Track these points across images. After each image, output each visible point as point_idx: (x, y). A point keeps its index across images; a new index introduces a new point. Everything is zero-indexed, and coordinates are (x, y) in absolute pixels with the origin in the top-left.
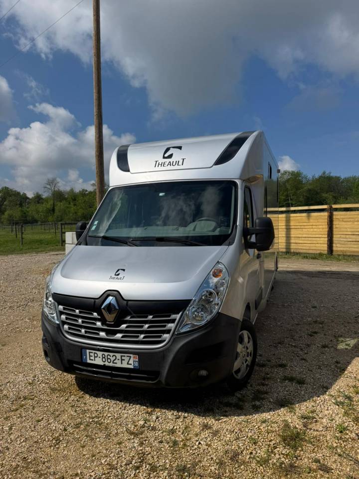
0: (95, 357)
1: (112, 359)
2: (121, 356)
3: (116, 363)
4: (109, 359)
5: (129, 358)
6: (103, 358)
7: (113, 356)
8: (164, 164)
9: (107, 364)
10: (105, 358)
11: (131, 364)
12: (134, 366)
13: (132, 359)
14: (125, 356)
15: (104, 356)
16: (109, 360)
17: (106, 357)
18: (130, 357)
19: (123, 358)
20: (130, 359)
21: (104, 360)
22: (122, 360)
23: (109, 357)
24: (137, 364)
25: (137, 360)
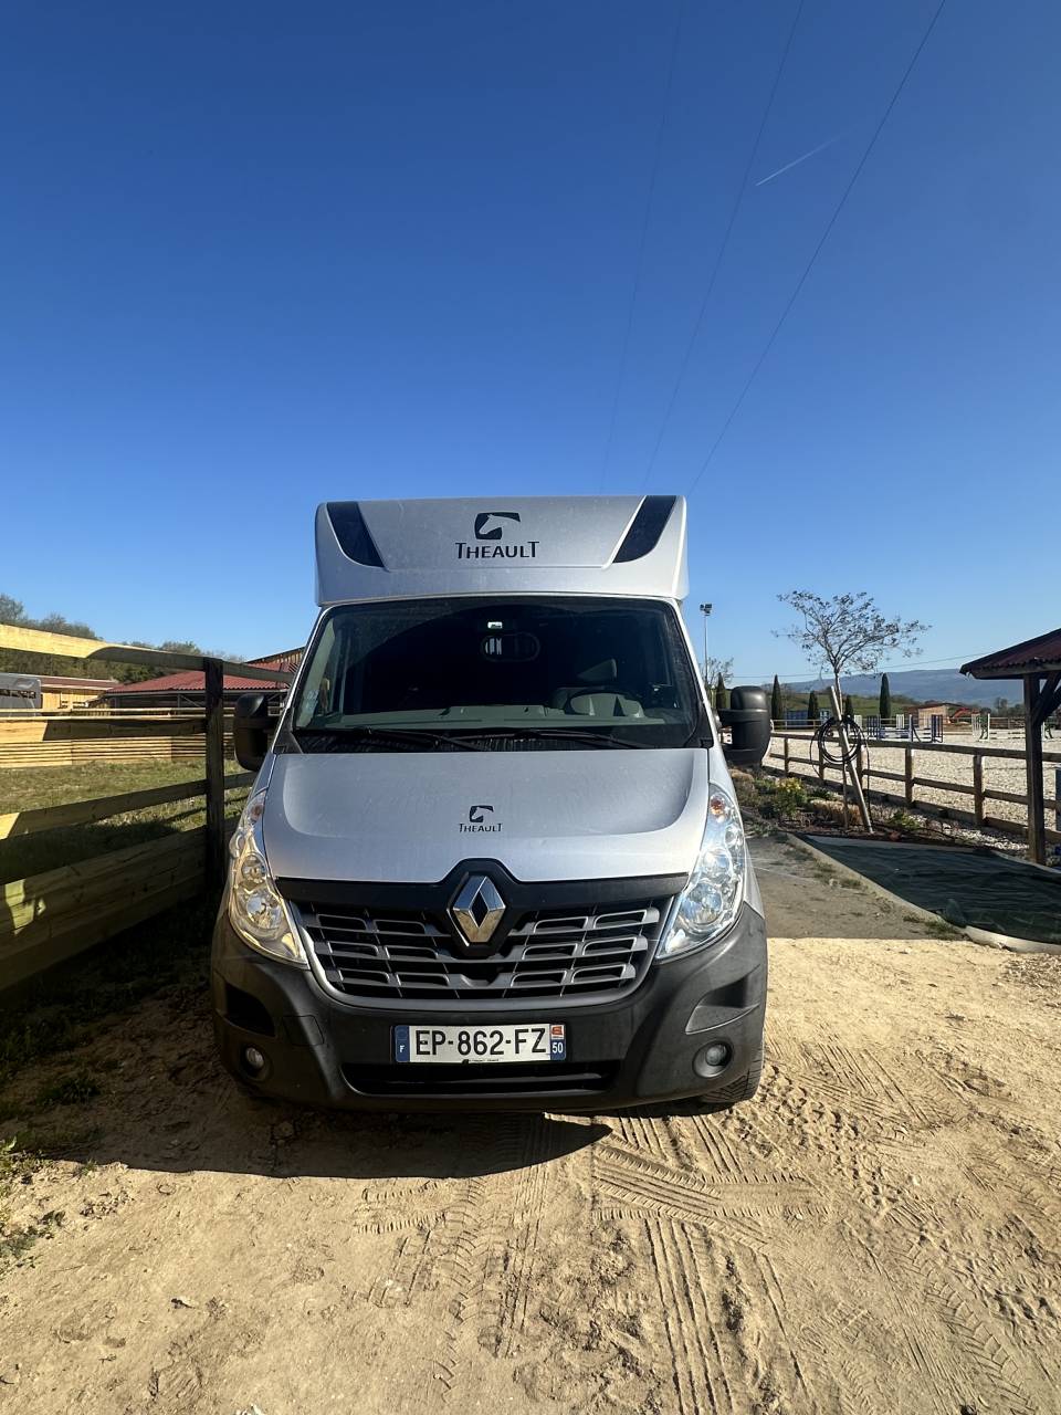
0: (435, 1044)
1: (490, 1042)
2: (517, 1032)
3: (501, 1053)
4: (482, 1043)
5: (539, 1033)
6: (461, 1042)
7: (492, 1036)
8: (483, 552)
9: (473, 1058)
10: (467, 1042)
11: (544, 1051)
12: (552, 1054)
13: (546, 1035)
14: (527, 1031)
15: (464, 1037)
16: (481, 1048)
17: (471, 1042)
18: (542, 1031)
19: (521, 1036)
20: (540, 1038)
21: (464, 1048)
22: (518, 1041)
23: (480, 1038)
24: (560, 1049)
25: (562, 1037)
